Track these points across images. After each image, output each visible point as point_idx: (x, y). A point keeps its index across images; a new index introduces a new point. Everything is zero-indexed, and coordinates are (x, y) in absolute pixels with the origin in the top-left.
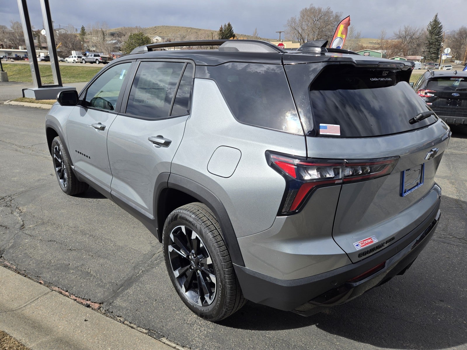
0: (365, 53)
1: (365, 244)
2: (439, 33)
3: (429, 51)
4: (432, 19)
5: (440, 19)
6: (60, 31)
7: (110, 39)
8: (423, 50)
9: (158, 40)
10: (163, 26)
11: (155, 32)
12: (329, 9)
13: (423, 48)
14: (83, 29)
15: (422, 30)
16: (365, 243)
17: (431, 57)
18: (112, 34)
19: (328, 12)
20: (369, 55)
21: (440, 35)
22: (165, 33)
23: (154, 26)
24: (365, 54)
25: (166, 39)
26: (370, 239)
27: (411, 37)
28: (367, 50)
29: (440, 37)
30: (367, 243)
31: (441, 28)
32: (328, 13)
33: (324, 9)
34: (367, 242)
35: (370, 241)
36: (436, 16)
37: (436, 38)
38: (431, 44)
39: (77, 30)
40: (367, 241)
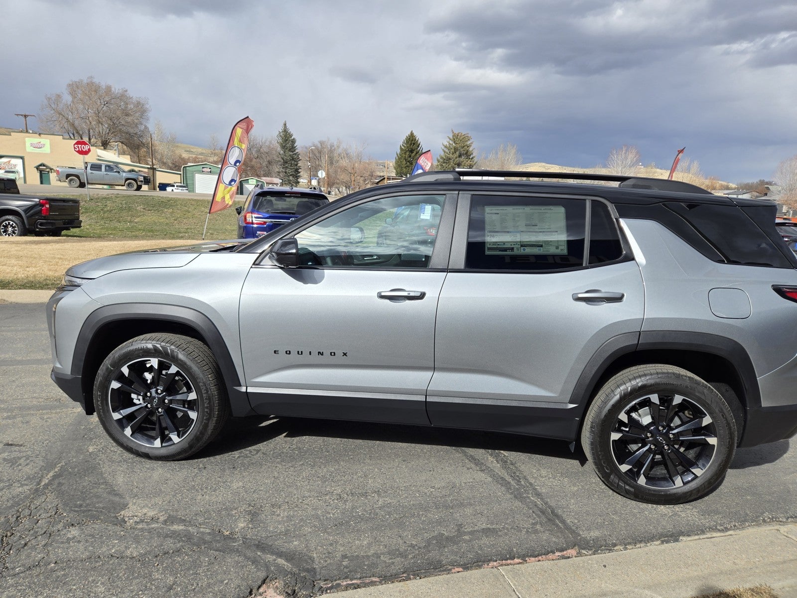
0: (203, 168)
2: (293, 149)
3: (286, 173)
4: (281, 129)
5: (291, 130)
8: (277, 170)
12: (126, 91)
13: (277, 167)
15: (271, 142)
17: (288, 180)
19: (122, 95)
20: (210, 172)
21: (295, 150)
24: (204, 170)
27: (258, 151)
28: (206, 164)
29: (295, 154)
31: (294, 141)
32: (123, 97)
33: (117, 88)
36: (285, 125)
37: (290, 155)
38: (285, 162)
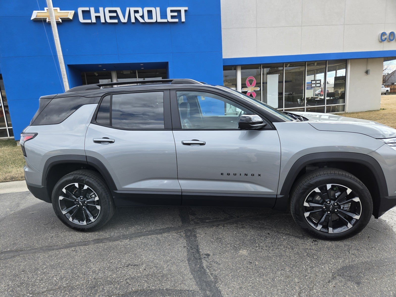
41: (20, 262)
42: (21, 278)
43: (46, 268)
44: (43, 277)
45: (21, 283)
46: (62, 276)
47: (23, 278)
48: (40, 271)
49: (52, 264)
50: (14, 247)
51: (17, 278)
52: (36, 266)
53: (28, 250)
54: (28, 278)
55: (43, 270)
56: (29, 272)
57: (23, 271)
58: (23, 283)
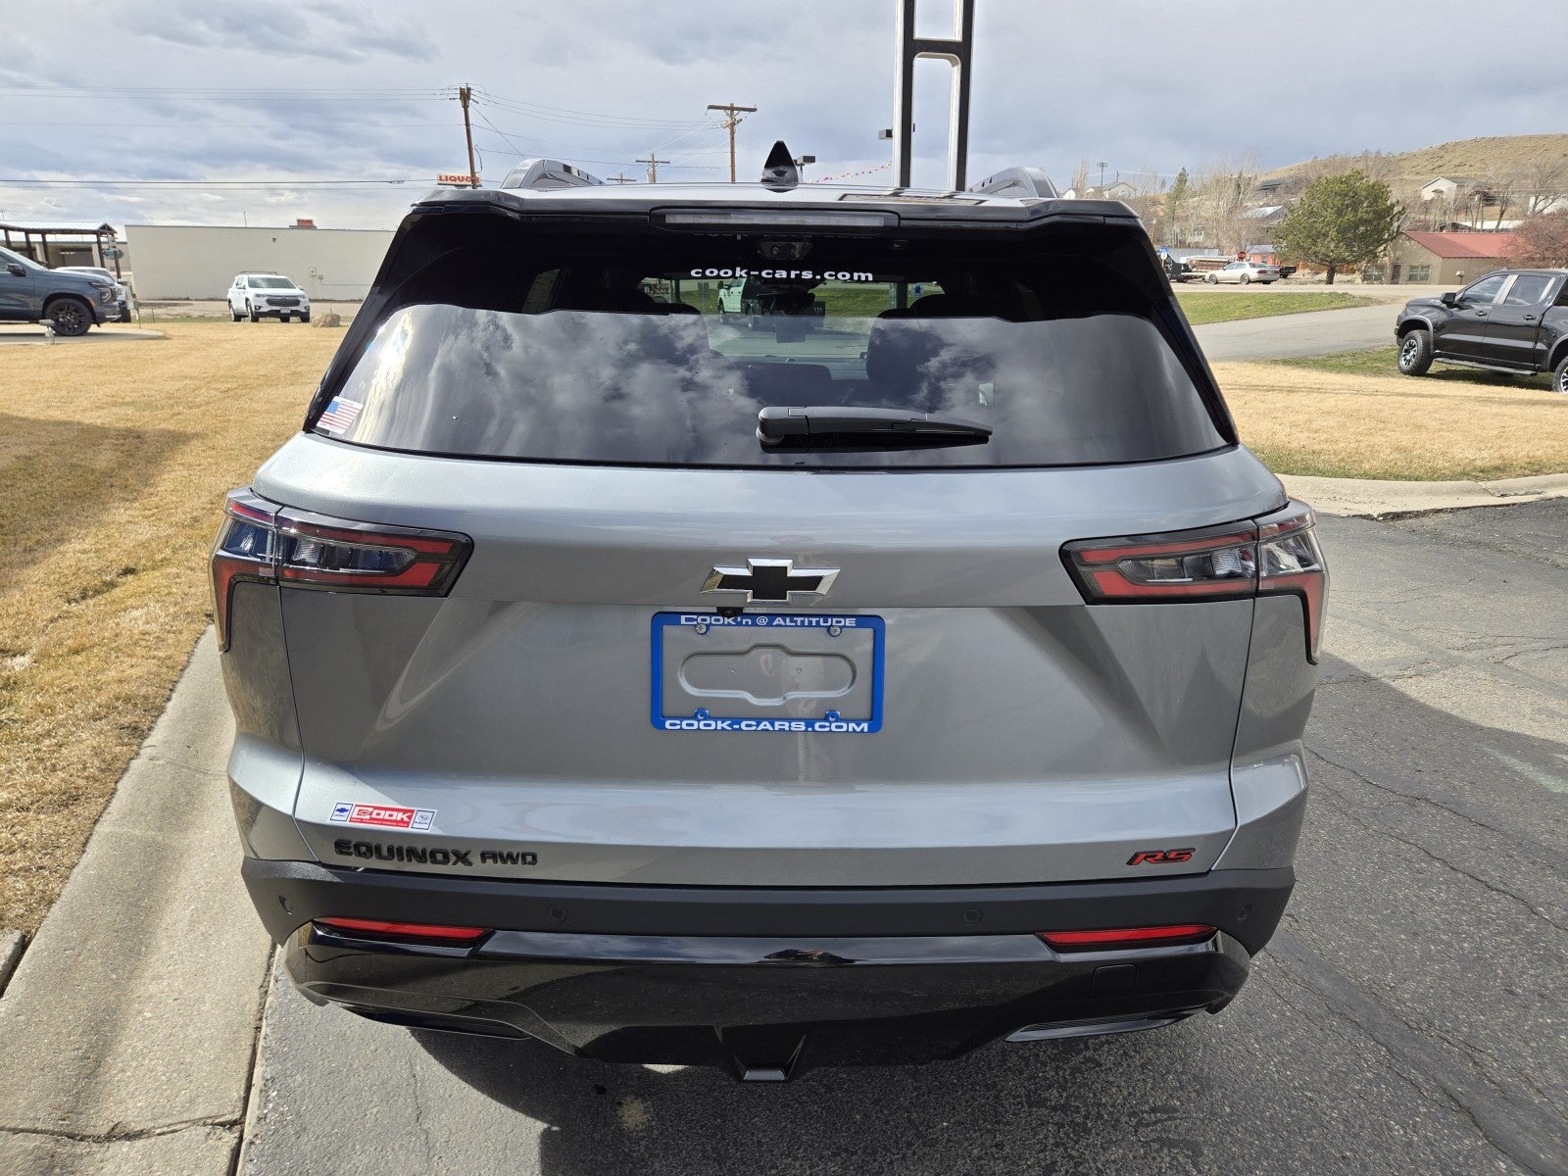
1: (372, 819)
6: (1114, 190)
7: (1261, 203)
9: (1442, 192)
10: (1475, 140)
11: (1440, 163)
14: (1182, 179)
16: (374, 816)
18: (1269, 188)
22: (1478, 165)
23: (1439, 145)
25: (1472, 184)
26: (405, 812)
30: (383, 820)
34: (384, 815)
35: (399, 816)
39: (1163, 183)
40: (388, 813)
41: (1500, 1042)
42: (1537, 977)
43: (1434, 942)
44: (1468, 925)
45: (1548, 963)
46: (1419, 887)
47: (1532, 972)
48: (1462, 948)
49: (1403, 936)
50: (1466, 1158)
51: (1547, 989)
52: (1457, 975)
53: (1424, 1073)
54: (1514, 956)
55: (1449, 944)
56: (1497, 975)
57: (1511, 992)
58: (1541, 958)
